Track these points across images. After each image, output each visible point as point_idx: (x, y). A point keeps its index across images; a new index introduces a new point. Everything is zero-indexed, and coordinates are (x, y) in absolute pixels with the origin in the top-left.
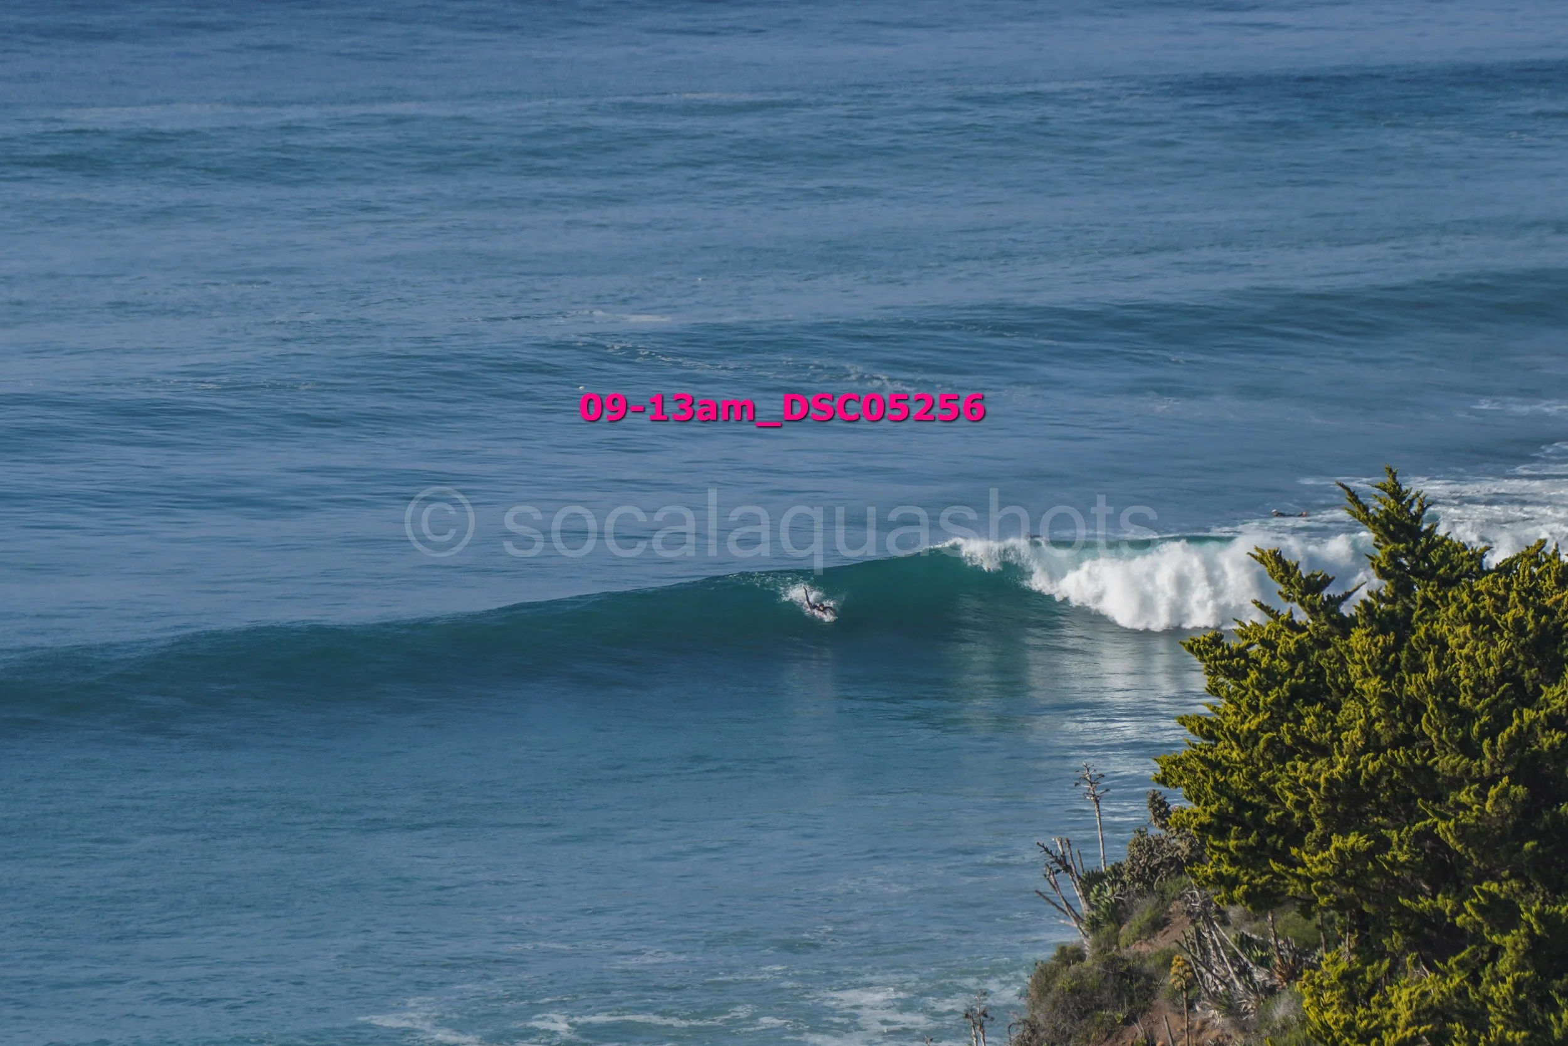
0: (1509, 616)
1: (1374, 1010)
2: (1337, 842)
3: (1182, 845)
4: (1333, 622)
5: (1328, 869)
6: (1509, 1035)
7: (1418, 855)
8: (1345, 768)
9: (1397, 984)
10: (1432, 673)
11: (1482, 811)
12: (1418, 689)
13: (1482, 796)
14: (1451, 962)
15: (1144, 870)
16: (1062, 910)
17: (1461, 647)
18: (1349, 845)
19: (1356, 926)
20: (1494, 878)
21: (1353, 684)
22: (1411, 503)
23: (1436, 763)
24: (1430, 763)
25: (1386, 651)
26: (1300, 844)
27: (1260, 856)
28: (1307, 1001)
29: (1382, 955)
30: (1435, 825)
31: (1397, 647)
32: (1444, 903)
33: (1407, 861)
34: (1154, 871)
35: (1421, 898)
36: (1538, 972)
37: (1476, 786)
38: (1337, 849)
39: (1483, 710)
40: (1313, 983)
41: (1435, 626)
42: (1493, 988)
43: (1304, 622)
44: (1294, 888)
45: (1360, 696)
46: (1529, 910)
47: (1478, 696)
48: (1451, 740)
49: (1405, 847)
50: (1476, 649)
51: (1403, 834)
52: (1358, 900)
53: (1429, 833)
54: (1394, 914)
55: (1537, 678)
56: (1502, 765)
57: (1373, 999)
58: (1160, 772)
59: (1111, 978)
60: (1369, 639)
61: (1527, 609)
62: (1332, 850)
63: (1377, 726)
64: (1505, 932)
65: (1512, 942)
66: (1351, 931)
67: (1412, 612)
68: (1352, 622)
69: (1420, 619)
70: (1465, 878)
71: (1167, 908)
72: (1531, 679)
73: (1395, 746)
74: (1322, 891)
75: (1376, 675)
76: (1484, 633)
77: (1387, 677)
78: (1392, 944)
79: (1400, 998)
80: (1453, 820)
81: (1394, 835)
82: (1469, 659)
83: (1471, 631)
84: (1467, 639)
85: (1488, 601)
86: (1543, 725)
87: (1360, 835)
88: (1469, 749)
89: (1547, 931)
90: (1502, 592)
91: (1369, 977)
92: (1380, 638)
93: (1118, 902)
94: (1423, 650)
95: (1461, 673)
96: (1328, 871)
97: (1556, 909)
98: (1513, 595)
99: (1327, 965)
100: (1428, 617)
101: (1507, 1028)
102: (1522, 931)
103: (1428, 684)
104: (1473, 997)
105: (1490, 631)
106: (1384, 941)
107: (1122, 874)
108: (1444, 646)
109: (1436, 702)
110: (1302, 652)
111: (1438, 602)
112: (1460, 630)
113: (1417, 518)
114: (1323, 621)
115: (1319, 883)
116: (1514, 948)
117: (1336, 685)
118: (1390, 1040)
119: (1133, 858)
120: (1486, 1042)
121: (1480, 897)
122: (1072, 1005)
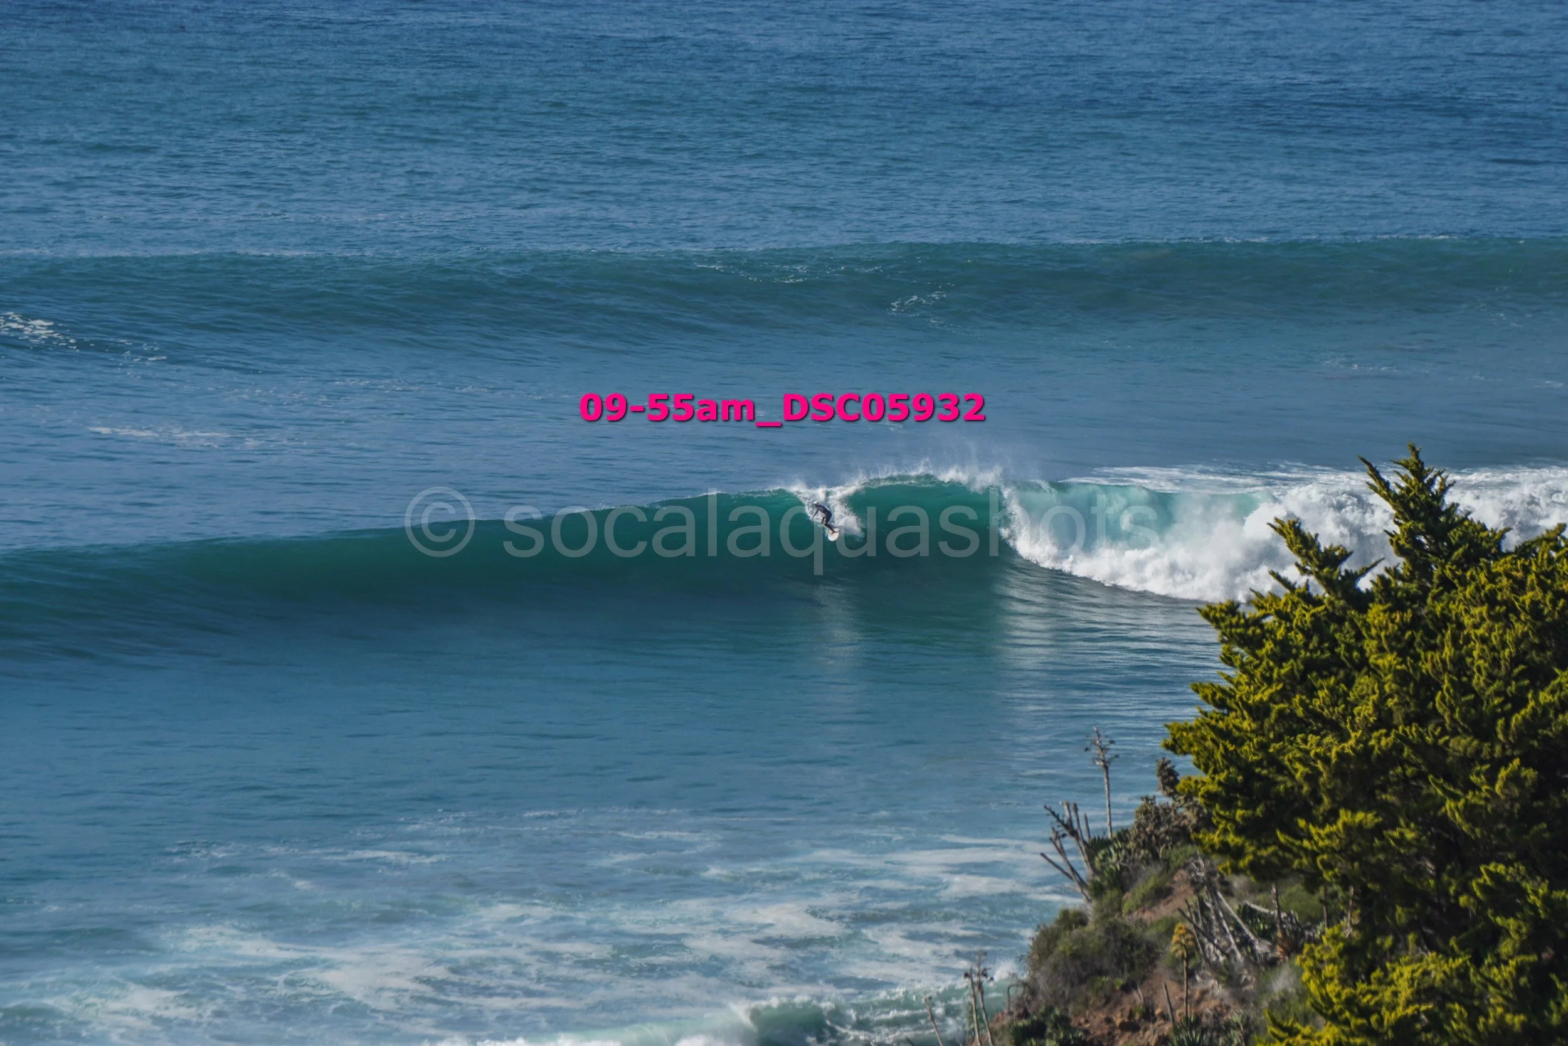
0: (1527, 597)
1: (1373, 987)
2: (1344, 816)
3: (1188, 814)
4: (1349, 597)
5: (1336, 843)
6: (1508, 1017)
7: (1425, 834)
8: (1358, 742)
9: (1399, 961)
11: (1492, 792)
12: (1434, 666)
13: (1492, 777)
14: (1454, 942)
15: (1150, 837)
16: (1067, 875)
17: (1476, 626)
18: (1357, 820)
19: (1359, 902)
20: (1499, 861)
21: (1368, 659)
22: (1432, 481)
23: (1448, 742)
24: (1441, 741)
25: (1403, 628)
26: (1307, 816)
27: (1267, 827)
29: (1384, 931)
30: (1444, 804)
31: (1413, 625)
32: (1450, 883)
33: (1414, 839)
34: (1160, 840)
35: (1426, 877)
36: (1540, 955)
37: (1487, 767)
38: (1345, 824)
39: (1496, 691)
40: (1314, 958)
41: (1451, 606)
42: (1495, 970)
43: (1321, 596)
44: (1300, 861)
45: (1374, 671)
46: (1534, 893)
47: (1492, 678)
48: (1464, 718)
49: (1412, 825)
50: (1491, 630)
52: (1363, 877)
53: (1437, 812)
54: (1398, 892)
55: (1552, 661)
56: (1514, 746)
57: (1373, 975)
58: (1170, 739)
59: (1113, 944)
60: (1387, 615)
62: (1340, 824)
63: (1390, 703)
64: (1509, 914)
65: (1515, 925)
66: (1354, 907)
67: (1429, 590)
68: (1369, 597)
69: (1436, 598)
70: (1472, 858)
71: (1173, 875)
72: (1546, 661)
73: (1408, 721)
74: (1328, 866)
75: (1392, 652)
76: (1501, 614)
77: (1402, 654)
78: (1395, 922)
79: (1401, 975)
80: (1462, 802)
82: (1484, 640)
83: (1488, 612)
84: (1483, 619)
85: (1505, 583)
86: (1557, 708)
87: (1369, 811)
88: (1482, 730)
89: (1553, 914)
90: (1520, 575)
91: (1370, 954)
92: (1397, 616)
93: (1123, 868)
94: (1440, 628)
95: (1475, 653)
96: (1334, 845)
97: (1562, 896)
98: (1531, 578)
99: (1328, 939)
100: (1444, 596)
101: (1507, 1010)
102: (1527, 914)
103: (1443, 662)
104: (1475, 979)
105: (1508, 611)
106: (1387, 917)
107: (1127, 841)
108: (1461, 626)
109: (1451, 681)
110: (1318, 627)
111: (1456, 581)
112: (1476, 611)
113: (1439, 497)
115: (1325, 857)
116: (1518, 931)
117: (1350, 659)
118: (1389, 1017)
119: (1139, 825)
120: (1485, 1024)
121: (1486, 877)
122: (1072, 970)
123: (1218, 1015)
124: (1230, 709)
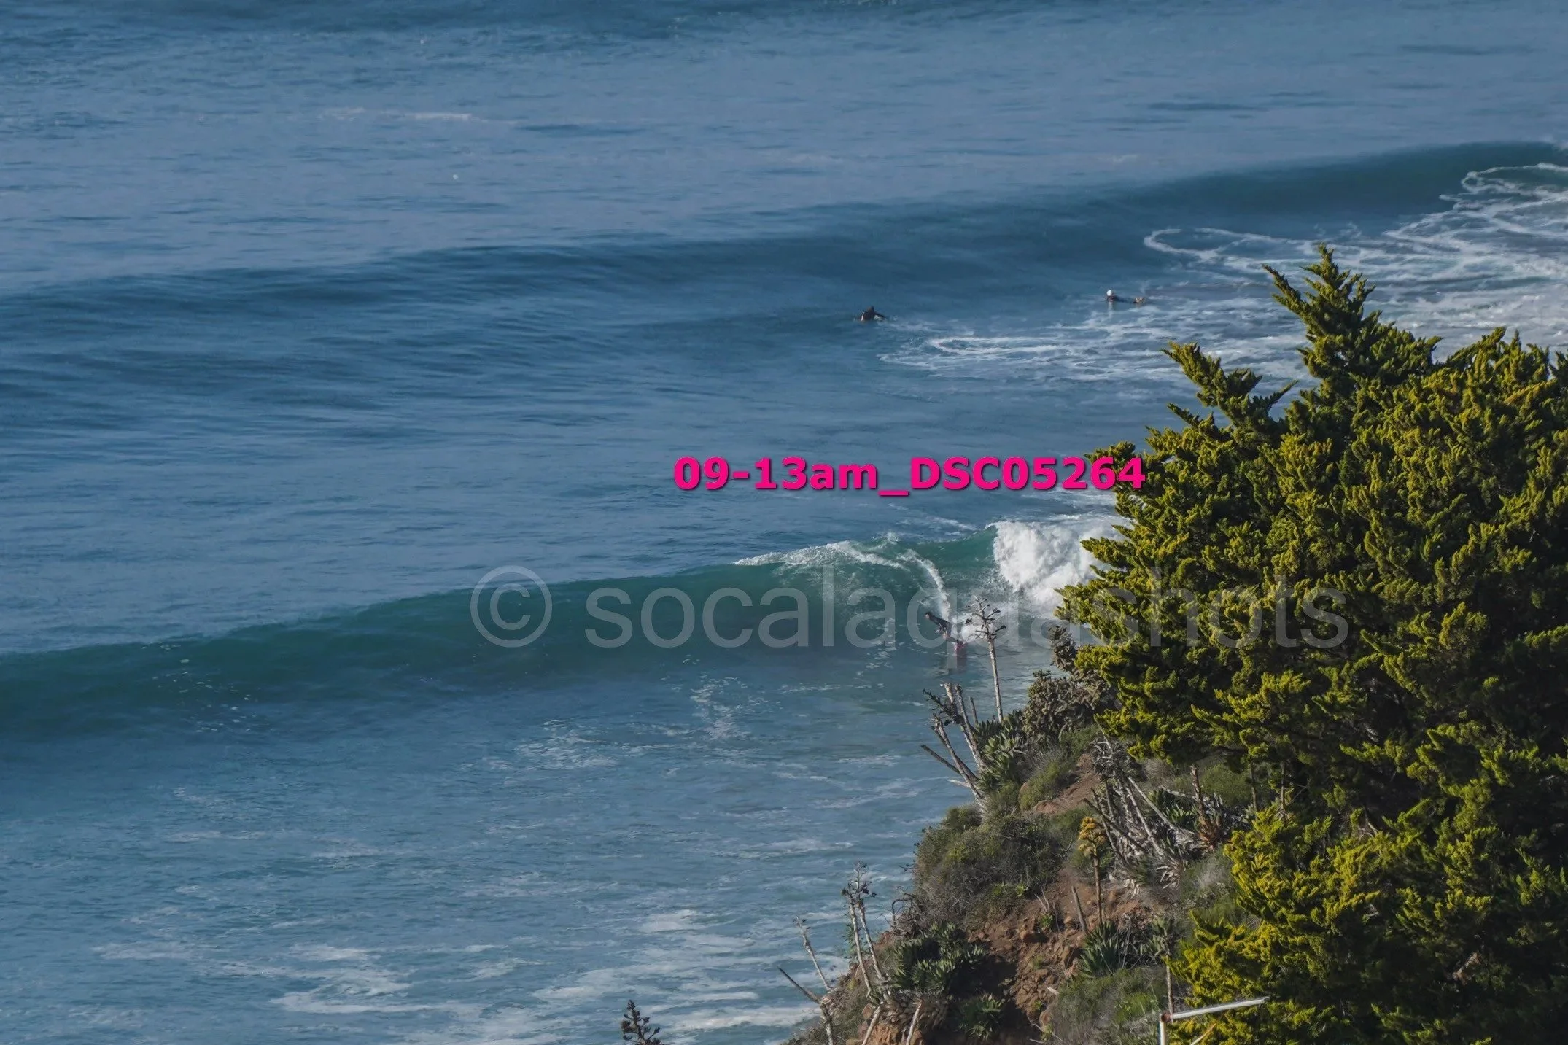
0: (1463, 417)
1: (1314, 876)
2: (1268, 682)
3: (1090, 689)
4: (1260, 428)
5: (1258, 714)
6: (1469, 899)
7: (1361, 695)
9: (1340, 844)
10: (1376, 484)
11: (1436, 643)
12: (1360, 503)
13: (1434, 626)
14: (1402, 818)
15: (1047, 717)
16: (953, 768)
17: (1409, 454)
18: (1281, 685)
19: (1291, 780)
20: (1450, 720)
21: (1285, 499)
22: (1349, 287)
23: (1381, 589)
24: (1374, 589)
25: (1323, 460)
26: (1226, 686)
27: (1180, 701)
28: (1236, 867)
29: (1321, 811)
30: (1381, 660)
31: (1335, 456)
32: (1394, 750)
33: (1349, 702)
34: (1059, 720)
35: (1366, 745)
36: (1501, 827)
37: (1428, 614)
38: (1267, 690)
39: (1434, 526)
40: (1244, 846)
41: (1378, 431)
42: (1450, 847)
43: (1227, 429)
44: (1220, 737)
45: (1293, 513)
46: (1490, 756)
47: (1429, 510)
48: (1399, 561)
49: (1346, 687)
50: (1425, 456)
51: (1343, 672)
52: (1294, 750)
53: (1374, 670)
54: (1335, 764)
55: (1496, 488)
56: (1457, 589)
57: (1312, 863)
58: (1063, 605)
59: (1011, 844)
60: (1303, 448)
61: (1483, 409)
62: (1262, 692)
63: (1313, 548)
64: (1463, 782)
65: (1471, 793)
66: (1286, 785)
67: (1351, 414)
68: (1283, 427)
69: (1360, 422)
70: (1416, 721)
71: (1075, 762)
72: (1489, 488)
73: (1333, 569)
74: (1252, 740)
75: (1311, 489)
76: (1434, 437)
77: (1323, 490)
78: (1333, 800)
79: (1343, 861)
80: (1401, 655)
81: (1333, 674)
82: (1418, 467)
83: (1420, 435)
84: (1415, 444)
85: (1438, 401)
86: (1503, 542)
87: (1295, 673)
88: (1419, 572)
89: (1511, 779)
90: (1454, 390)
91: (1307, 838)
92: (1315, 446)
93: (1017, 756)
94: (1365, 458)
95: (1409, 484)
96: (1258, 716)
97: (1522, 754)
98: (1467, 393)
99: (1259, 824)
100: (1369, 420)
101: (1467, 893)
102: (1483, 781)
103: (1371, 497)
104: (1429, 858)
105: (1441, 435)
106: (1324, 796)
107: (1021, 724)
108: (1389, 453)
109: (1380, 518)
110: (1225, 464)
111: (1381, 402)
112: (1407, 435)
113: (1357, 305)
114: (1249, 427)
115: (1249, 730)
116: (1474, 800)
117: (1264, 501)
118: (1332, 909)
119: (1034, 705)
120: (1443, 909)
121: (1435, 743)
122: (965, 878)
123: (1135, 921)
124: (1130, 567)
